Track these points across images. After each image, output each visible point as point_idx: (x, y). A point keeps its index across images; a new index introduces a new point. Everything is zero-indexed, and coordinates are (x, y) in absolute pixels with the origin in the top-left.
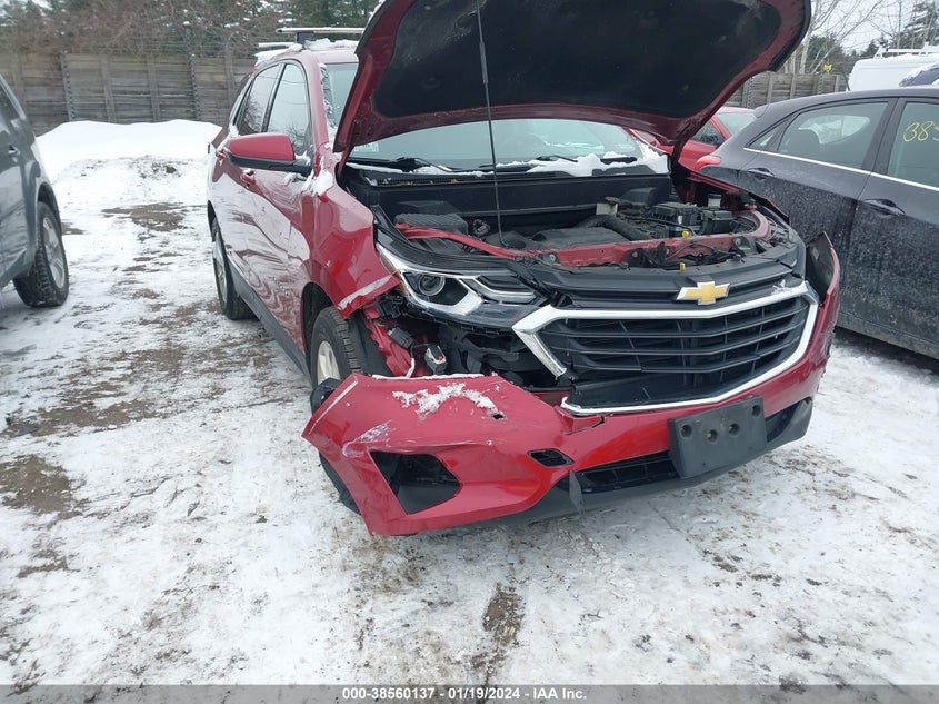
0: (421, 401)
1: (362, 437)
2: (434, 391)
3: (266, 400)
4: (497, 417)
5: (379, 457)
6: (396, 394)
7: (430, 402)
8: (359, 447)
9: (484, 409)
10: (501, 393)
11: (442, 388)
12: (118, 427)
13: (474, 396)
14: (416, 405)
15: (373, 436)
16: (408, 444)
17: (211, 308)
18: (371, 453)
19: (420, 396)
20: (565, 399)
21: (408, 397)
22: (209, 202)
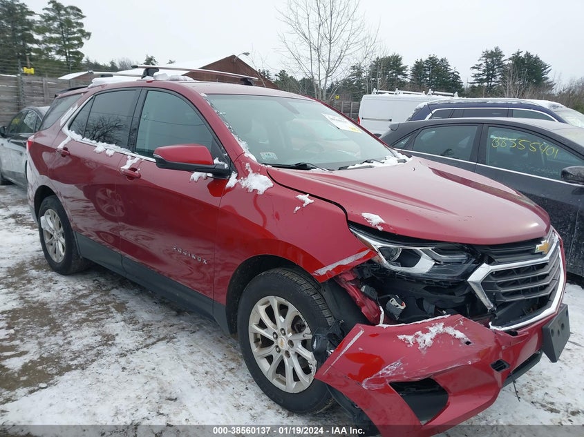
0: (419, 340)
1: (380, 373)
2: (426, 331)
4: (468, 343)
5: (400, 386)
6: (401, 337)
7: (427, 339)
8: (380, 380)
9: (459, 339)
10: (464, 327)
11: (430, 329)
13: (450, 331)
14: (416, 343)
15: (390, 370)
16: (421, 373)
18: (390, 384)
19: (417, 336)
20: (490, 323)
21: (410, 338)
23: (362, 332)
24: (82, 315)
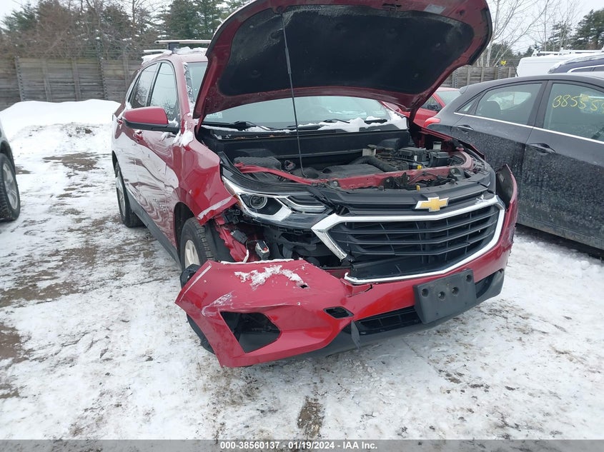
0: (253, 278)
1: (215, 302)
2: (261, 270)
3: (151, 279)
4: (303, 286)
5: (226, 315)
6: (237, 273)
7: (259, 278)
8: (213, 309)
9: (295, 281)
10: (305, 271)
11: (267, 269)
12: (53, 300)
13: (288, 273)
14: (250, 280)
15: (222, 301)
16: (246, 306)
17: (115, 220)
18: (221, 313)
19: (252, 274)
20: (346, 274)
21: (245, 275)
22: (113, 152)
23: (210, 267)
24: (116, 257)
